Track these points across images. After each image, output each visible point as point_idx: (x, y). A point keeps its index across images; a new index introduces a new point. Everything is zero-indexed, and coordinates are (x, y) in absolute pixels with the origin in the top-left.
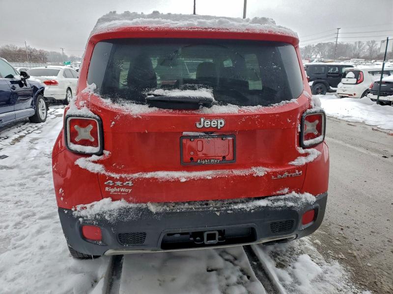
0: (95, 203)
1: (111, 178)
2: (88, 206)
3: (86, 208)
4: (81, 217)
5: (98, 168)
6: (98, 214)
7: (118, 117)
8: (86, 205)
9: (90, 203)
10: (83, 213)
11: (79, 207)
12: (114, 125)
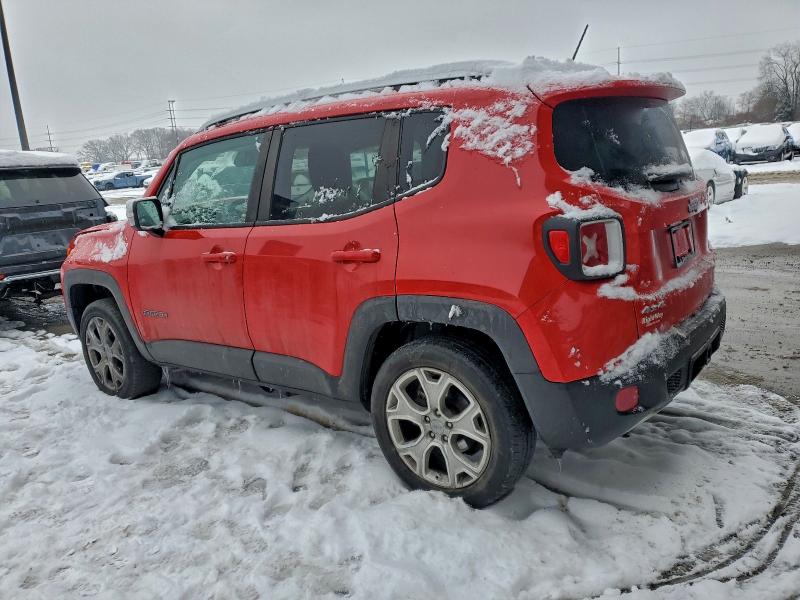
0: (631, 348)
1: (648, 303)
2: (623, 356)
3: (620, 361)
4: (617, 379)
5: (629, 294)
6: (642, 363)
7: (643, 210)
8: (619, 358)
9: (623, 351)
10: (620, 370)
11: (610, 365)
12: (642, 221)
